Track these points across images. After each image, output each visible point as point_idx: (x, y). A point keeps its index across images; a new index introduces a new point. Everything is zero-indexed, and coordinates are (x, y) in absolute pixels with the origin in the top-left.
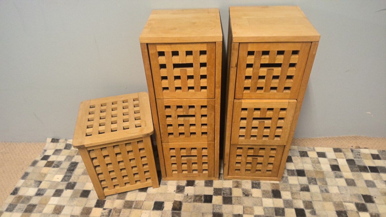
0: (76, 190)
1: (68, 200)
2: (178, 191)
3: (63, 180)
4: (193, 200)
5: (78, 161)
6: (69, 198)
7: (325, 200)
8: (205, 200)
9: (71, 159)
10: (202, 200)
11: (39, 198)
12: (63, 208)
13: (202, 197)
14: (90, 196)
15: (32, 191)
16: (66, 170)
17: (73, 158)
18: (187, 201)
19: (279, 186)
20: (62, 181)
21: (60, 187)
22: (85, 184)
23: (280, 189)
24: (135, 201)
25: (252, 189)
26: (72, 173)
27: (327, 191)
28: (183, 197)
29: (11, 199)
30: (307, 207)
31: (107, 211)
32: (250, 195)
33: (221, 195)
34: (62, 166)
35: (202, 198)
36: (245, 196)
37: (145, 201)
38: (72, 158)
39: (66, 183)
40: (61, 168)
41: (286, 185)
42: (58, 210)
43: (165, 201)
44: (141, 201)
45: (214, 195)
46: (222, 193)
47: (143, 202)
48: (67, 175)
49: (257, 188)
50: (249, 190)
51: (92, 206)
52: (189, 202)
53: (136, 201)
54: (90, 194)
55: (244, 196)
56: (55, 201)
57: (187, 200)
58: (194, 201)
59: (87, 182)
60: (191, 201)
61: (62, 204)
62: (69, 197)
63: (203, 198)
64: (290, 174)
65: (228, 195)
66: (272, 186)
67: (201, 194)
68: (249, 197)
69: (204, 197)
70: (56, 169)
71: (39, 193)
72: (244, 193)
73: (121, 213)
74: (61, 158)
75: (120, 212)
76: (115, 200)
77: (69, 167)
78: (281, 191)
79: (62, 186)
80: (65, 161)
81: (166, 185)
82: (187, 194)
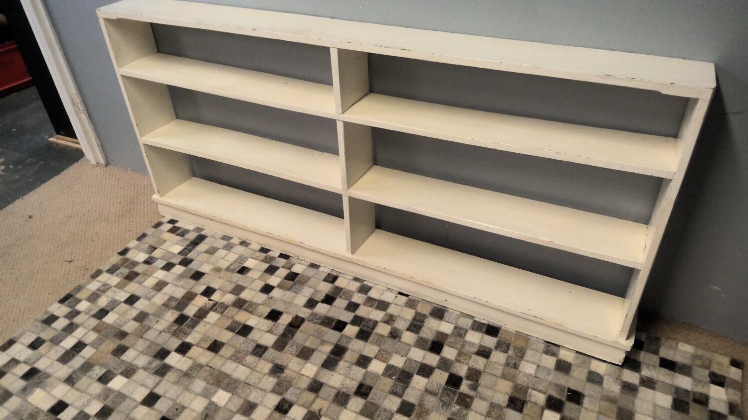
0: (189, 268)
1: (176, 278)
2: (307, 305)
3: (181, 253)
4: (320, 321)
5: (208, 236)
6: (178, 275)
7: (504, 376)
8: (335, 326)
9: (200, 231)
10: (331, 325)
11: (146, 266)
12: (166, 285)
13: (334, 321)
14: (201, 280)
15: (141, 257)
16: (189, 242)
19: (447, 339)
20: (179, 253)
21: (174, 261)
22: (202, 264)
23: (446, 343)
26: (194, 247)
27: (516, 366)
28: (310, 314)
29: (116, 259)
30: (468, 377)
31: (211, 303)
33: (359, 326)
34: (187, 236)
37: (261, 304)
38: (203, 230)
39: (183, 257)
40: (184, 238)
41: (459, 340)
42: (160, 286)
43: (285, 312)
44: (255, 304)
45: (351, 323)
46: (363, 324)
47: (259, 305)
48: (188, 248)
49: (413, 332)
51: (198, 293)
52: (314, 323)
53: (251, 302)
54: (203, 278)
55: (391, 336)
56: (161, 275)
57: (312, 319)
58: (320, 324)
59: (205, 262)
61: (167, 280)
63: (334, 323)
65: (368, 329)
66: (436, 335)
70: (179, 238)
71: (148, 262)
72: (391, 333)
73: (227, 311)
75: (226, 309)
76: (227, 293)
77: (195, 239)
79: (175, 260)
80: (193, 231)
81: (297, 293)
82: (316, 312)
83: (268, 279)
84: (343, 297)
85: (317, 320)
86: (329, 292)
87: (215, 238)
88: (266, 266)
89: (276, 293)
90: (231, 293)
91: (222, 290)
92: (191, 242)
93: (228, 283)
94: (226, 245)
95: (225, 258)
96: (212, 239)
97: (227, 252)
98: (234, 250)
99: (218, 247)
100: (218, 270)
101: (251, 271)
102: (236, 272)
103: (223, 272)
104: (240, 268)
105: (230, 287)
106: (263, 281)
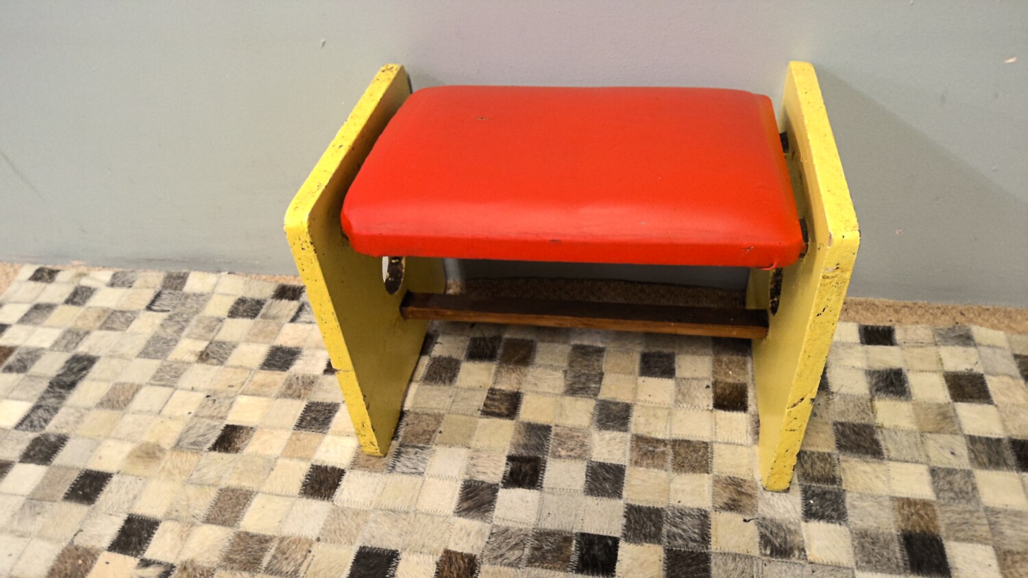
0: (60, 467)
1: (17, 508)
2: (465, 505)
3: (26, 422)
4: (527, 551)
5: (99, 354)
6: (24, 498)
8: (581, 558)
9: (74, 345)
10: (567, 560)
13: (571, 541)
14: (102, 498)
16: (45, 385)
17: (84, 339)
18: (501, 556)
19: (935, 517)
20: (18, 426)
22: (99, 444)
23: (943, 532)
24: (275, 537)
25: (803, 524)
26: (62, 398)
28: (488, 534)
32: (797, 553)
33: (659, 542)
34: (36, 369)
35: (570, 545)
36: (771, 555)
37: (318, 540)
38: (81, 339)
39: (31, 435)
40: (30, 376)
41: (971, 512)
43: (404, 549)
44: (298, 541)
45: (627, 538)
46: (664, 531)
47: (311, 544)
48: (43, 403)
49: (829, 519)
50: (792, 528)
51: (98, 545)
52: (510, 565)
53: (282, 540)
54: (106, 489)
55: (766, 555)
57: (500, 553)
58: (532, 560)
59: (107, 437)
60: (520, 559)
62: (23, 496)
63: (573, 549)
64: (986, 460)
65: (691, 544)
66: (902, 515)
67: (568, 529)
68: (793, 560)
69: (578, 542)
70: (13, 377)
72: (765, 541)
74: (41, 336)
76: (198, 526)
77: (60, 373)
78: (948, 538)
79: (12, 449)
80: (52, 349)
81: (421, 474)
82: (504, 525)
83: (314, 449)
84: (563, 453)
85: (517, 553)
86: (516, 445)
87: (122, 357)
88: (296, 408)
89: (353, 489)
90: (208, 520)
91: (176, 520)
92: (51, 385)
93: (191, 490)
94: (160, 370)
95: (166, 411)
96: (114, 362)
97: (167, 390)
98: (185, 381)
99: (137, 382)
100: (149, 454)
101: (256, 435)
102: (210, 449)
103: (168, 456)
104: (218, 433)
105: (203, 502)
106: (301, 459)
